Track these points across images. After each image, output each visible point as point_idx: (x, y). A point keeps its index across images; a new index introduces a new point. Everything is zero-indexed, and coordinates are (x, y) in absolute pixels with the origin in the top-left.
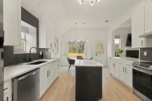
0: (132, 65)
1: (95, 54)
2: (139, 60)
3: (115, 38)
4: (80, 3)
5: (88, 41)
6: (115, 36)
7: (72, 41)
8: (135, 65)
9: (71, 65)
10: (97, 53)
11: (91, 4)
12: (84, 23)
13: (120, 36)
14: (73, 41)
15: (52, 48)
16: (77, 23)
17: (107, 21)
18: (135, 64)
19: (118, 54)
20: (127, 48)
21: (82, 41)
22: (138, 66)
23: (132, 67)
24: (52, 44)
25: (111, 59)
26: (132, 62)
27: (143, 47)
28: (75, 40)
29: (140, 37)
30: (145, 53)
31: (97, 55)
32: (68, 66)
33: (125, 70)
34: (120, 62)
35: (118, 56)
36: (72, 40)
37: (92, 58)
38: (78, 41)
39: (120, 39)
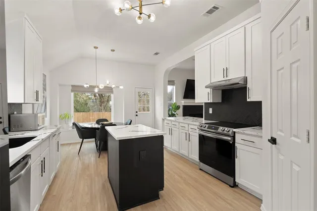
0: (198, 128)
1: (135, 114)
2: (203, 120)
3: (169, 84)
4: (117, 11)
5: (121, 87)
6: (169, 81)
7: (85, 86)
8: (203, 128)
9: (85, 140)
10: (138, 111)
11: (137, 19)
12: (114, 51)
13: (174, 81)
14: (88, 86)
15: (37, 102)
16: (97, 48)
17: (156, 54)
18: (202, 126)
19: (171, 112)
20: (184, 102)
21: (108, 86)
22: (206, 129)
23: (198, 132)
24: (37, 92)
25: (166, 121)
26: (198, 124)
27: (209, 101)
28: (93, 84)
29: (207, 87)
30: (211, 111)
31: (137, 115)
32: (79, 143)
33: (188, 137)
34: (181, 124)
35: (173, 115)
36: (87, 84)
37: (131, 121)
38: (101, 86)
39: (174, 87)
